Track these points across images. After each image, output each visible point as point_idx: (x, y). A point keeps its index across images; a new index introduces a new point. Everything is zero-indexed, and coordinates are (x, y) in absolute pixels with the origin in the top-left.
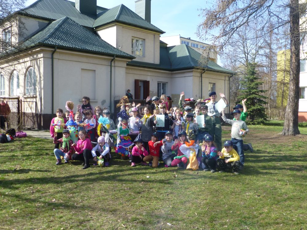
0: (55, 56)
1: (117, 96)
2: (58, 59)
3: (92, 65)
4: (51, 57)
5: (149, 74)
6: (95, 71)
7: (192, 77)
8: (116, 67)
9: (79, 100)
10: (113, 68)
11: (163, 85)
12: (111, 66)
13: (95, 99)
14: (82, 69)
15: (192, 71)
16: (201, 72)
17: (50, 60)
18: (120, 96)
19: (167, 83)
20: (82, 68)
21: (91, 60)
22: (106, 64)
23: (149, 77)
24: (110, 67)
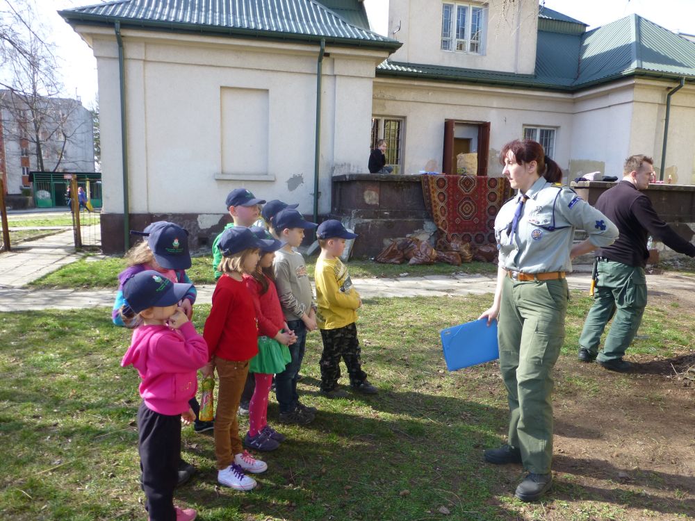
0: (133, 52)
1: (342, 165)
2: (142, 62)
3: (258, 73)
4: (117, 56)
5: (495, 102)
6: (267, 91)
7: (631, 104)
8: (338, 78)
9: (214, 175)
10: (326, 83)
11: (546, 136)
12: (319, 75)
13: (266, 174)
14: (221, 87)
15: (632, 86)
16: (669, 88)
17: (116, 64)
18: (349, 165)
19: (557, 127)
20: (223, 85)
21: (252, 61)
22: (303, 71)
23: (494, 112)
24: (315, 78)
